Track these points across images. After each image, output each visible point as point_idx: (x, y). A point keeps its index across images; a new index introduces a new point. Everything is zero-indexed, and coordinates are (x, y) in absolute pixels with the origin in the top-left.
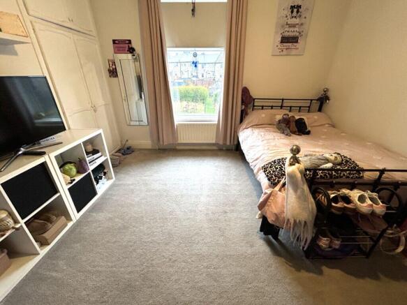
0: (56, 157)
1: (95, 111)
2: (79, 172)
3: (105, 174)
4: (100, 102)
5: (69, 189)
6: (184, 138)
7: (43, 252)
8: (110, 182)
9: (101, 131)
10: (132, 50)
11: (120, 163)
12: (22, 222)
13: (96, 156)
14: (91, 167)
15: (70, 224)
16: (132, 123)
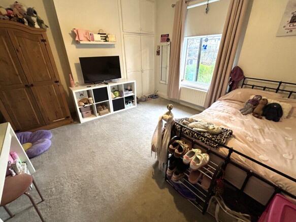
0: (111, 87)
1: (142, 72)
2: (119, 96)
3: (133, 102)
4: (147, 67)
5: (113, 101)
6: (185, 98)
7: (99, 117)
8: (134, 106)
9: (135, 81)
10: (168, 40)
11: (145, 101)
12: (95, 104)
13: (130, 92)
14: (125, 96)
15: (109, 114)
16: (161, 82)
